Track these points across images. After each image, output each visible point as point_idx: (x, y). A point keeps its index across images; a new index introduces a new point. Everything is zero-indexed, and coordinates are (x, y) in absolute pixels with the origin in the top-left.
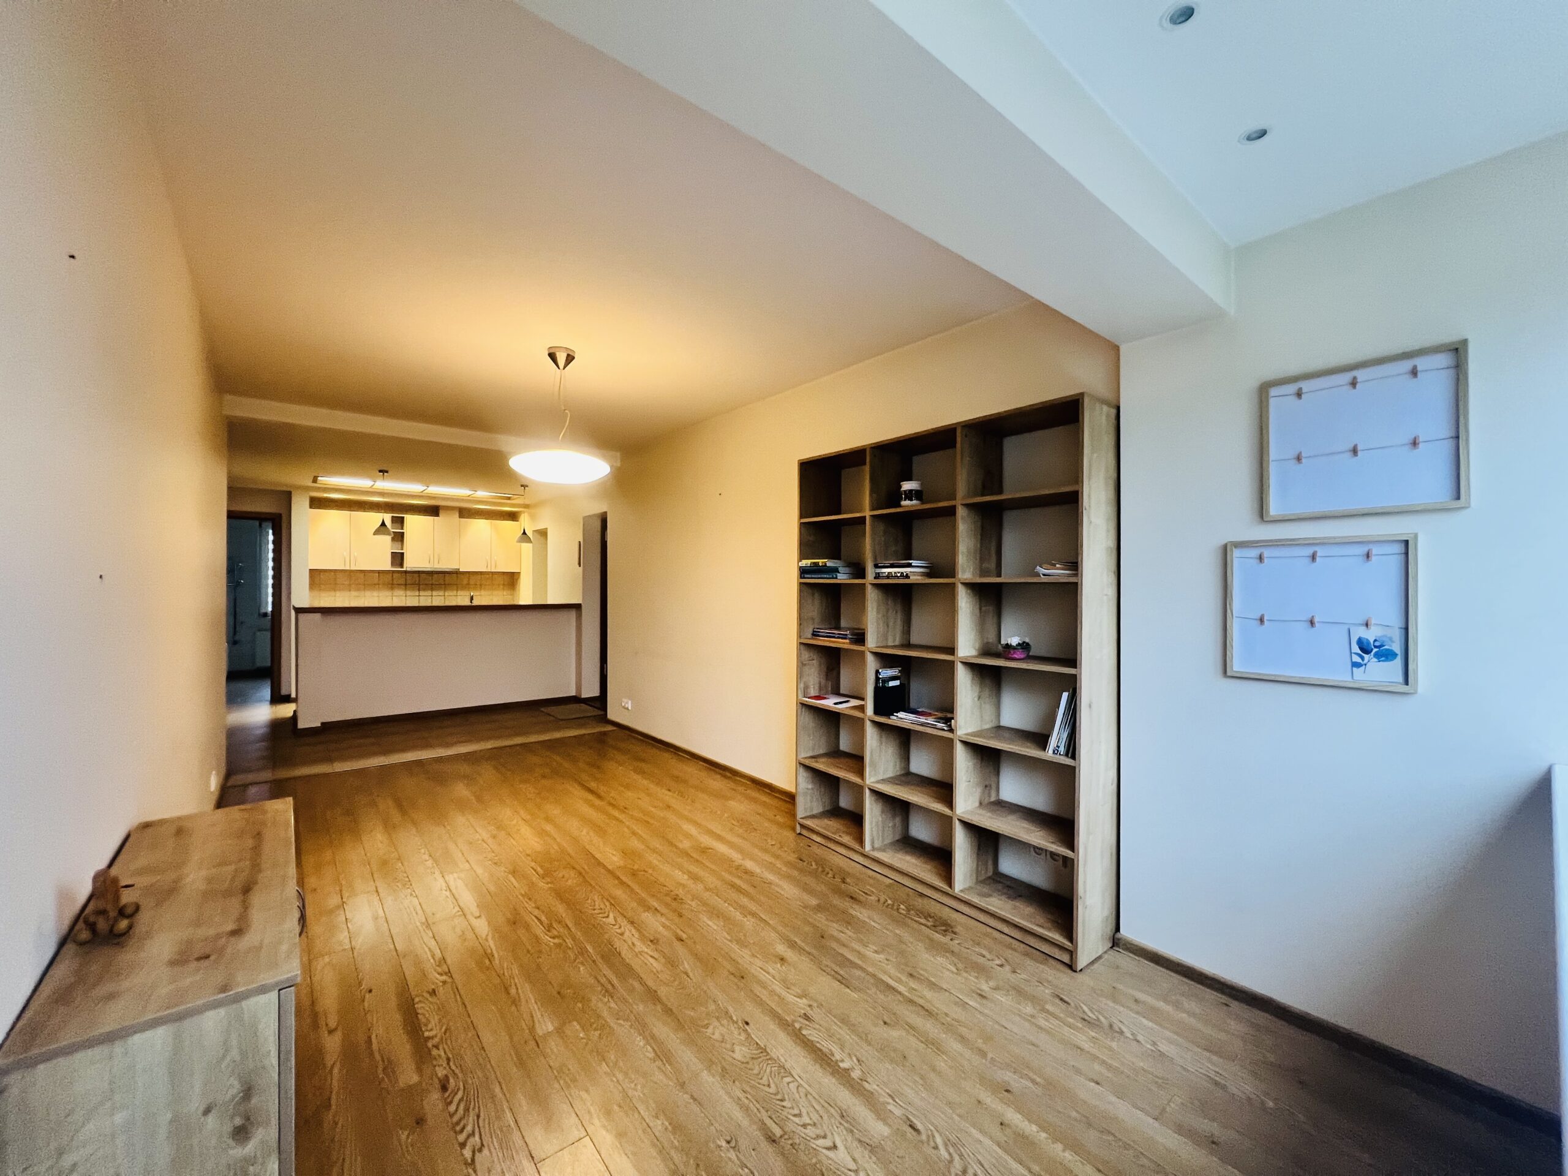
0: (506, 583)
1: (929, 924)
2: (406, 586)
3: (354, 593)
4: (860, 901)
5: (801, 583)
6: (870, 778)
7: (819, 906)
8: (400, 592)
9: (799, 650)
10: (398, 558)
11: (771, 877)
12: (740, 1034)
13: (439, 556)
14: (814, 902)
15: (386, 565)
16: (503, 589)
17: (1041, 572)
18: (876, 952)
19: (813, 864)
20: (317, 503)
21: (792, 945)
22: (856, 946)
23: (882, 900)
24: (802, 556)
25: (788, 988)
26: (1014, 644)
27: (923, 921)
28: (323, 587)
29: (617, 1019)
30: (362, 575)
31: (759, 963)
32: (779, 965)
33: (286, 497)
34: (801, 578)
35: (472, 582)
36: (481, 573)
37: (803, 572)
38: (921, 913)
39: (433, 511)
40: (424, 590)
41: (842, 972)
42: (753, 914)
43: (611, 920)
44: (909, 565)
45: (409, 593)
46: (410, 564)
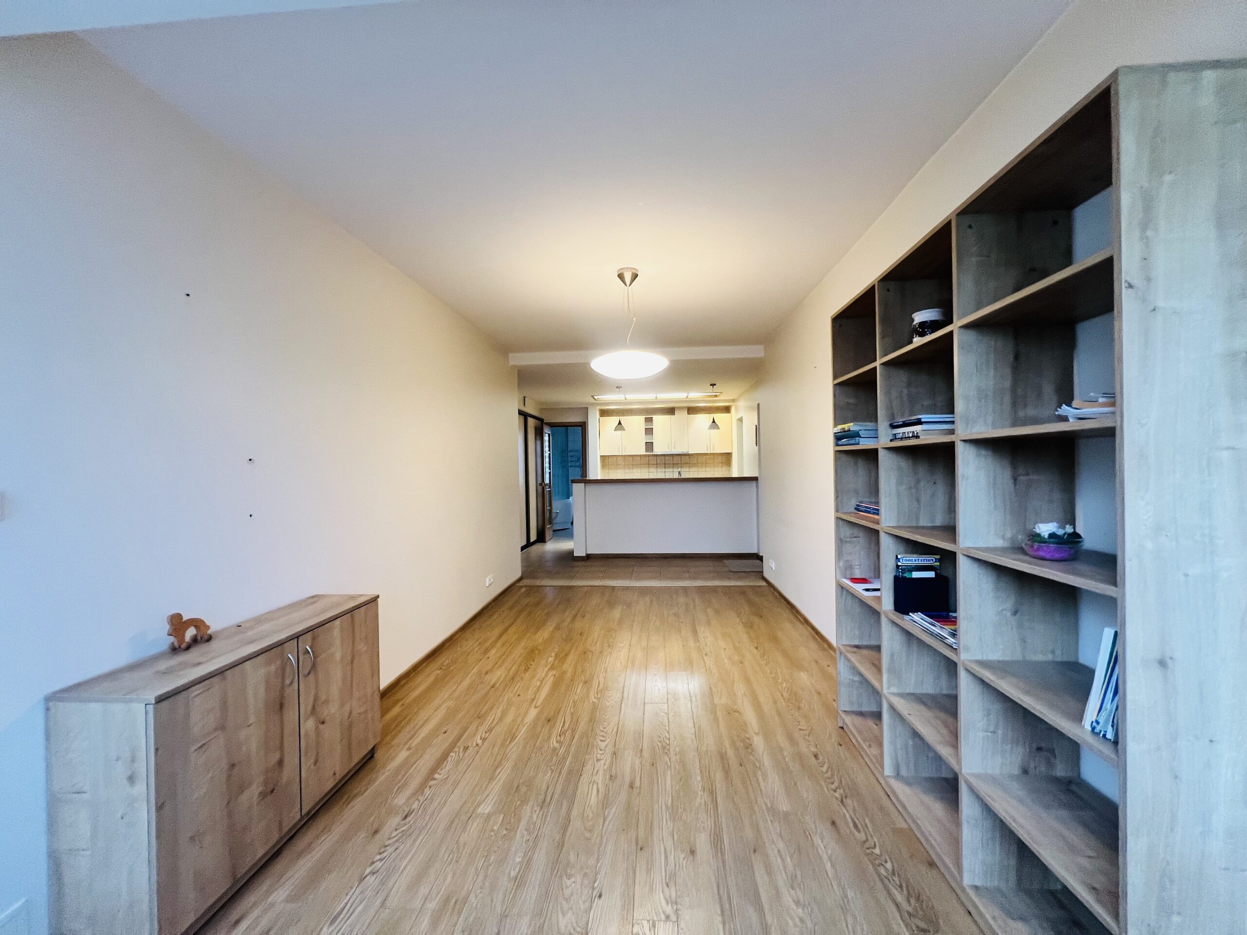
0: (723, 461)
1: (905, 906)
2: (657, 465)
3: (627, 471)
4: (839, 833)
5: (837, 452)
6: (888, 688)
7: (786, 815)
8: (652, 470)
9: (837, 526)
10: (649, 446)
11: (767, 761)
12: (584, 902)
13: (674, 443)
14: (784, 806)
15: (642, 451)
16: (722, 466)
17: (1069, 415)
18: (797, 903)
19: (826, 766)
20: (604, 413)
21: (717, 841)
22: (781, 880)
23: (870, 843)
24: (837, 421)
25: (668, 886)
26: (1046, 535)
27: (899, 898)
28: (610, 467)
29: (526, 830)
30: (631, 458)
31: (669, 843)
32: (682, 856)
33: (585, 410)
34: (837, 445)
35: (699, 461)
36: (706, 454)
37: (838, 438)
38: (907, 887)
39: (671, 411)
40: (668, 467)
41: (734, 902)
42: (712, 793)
43: (603, 745)
44: (919, 422)
45: (659, 470)
46: (658, 450)
